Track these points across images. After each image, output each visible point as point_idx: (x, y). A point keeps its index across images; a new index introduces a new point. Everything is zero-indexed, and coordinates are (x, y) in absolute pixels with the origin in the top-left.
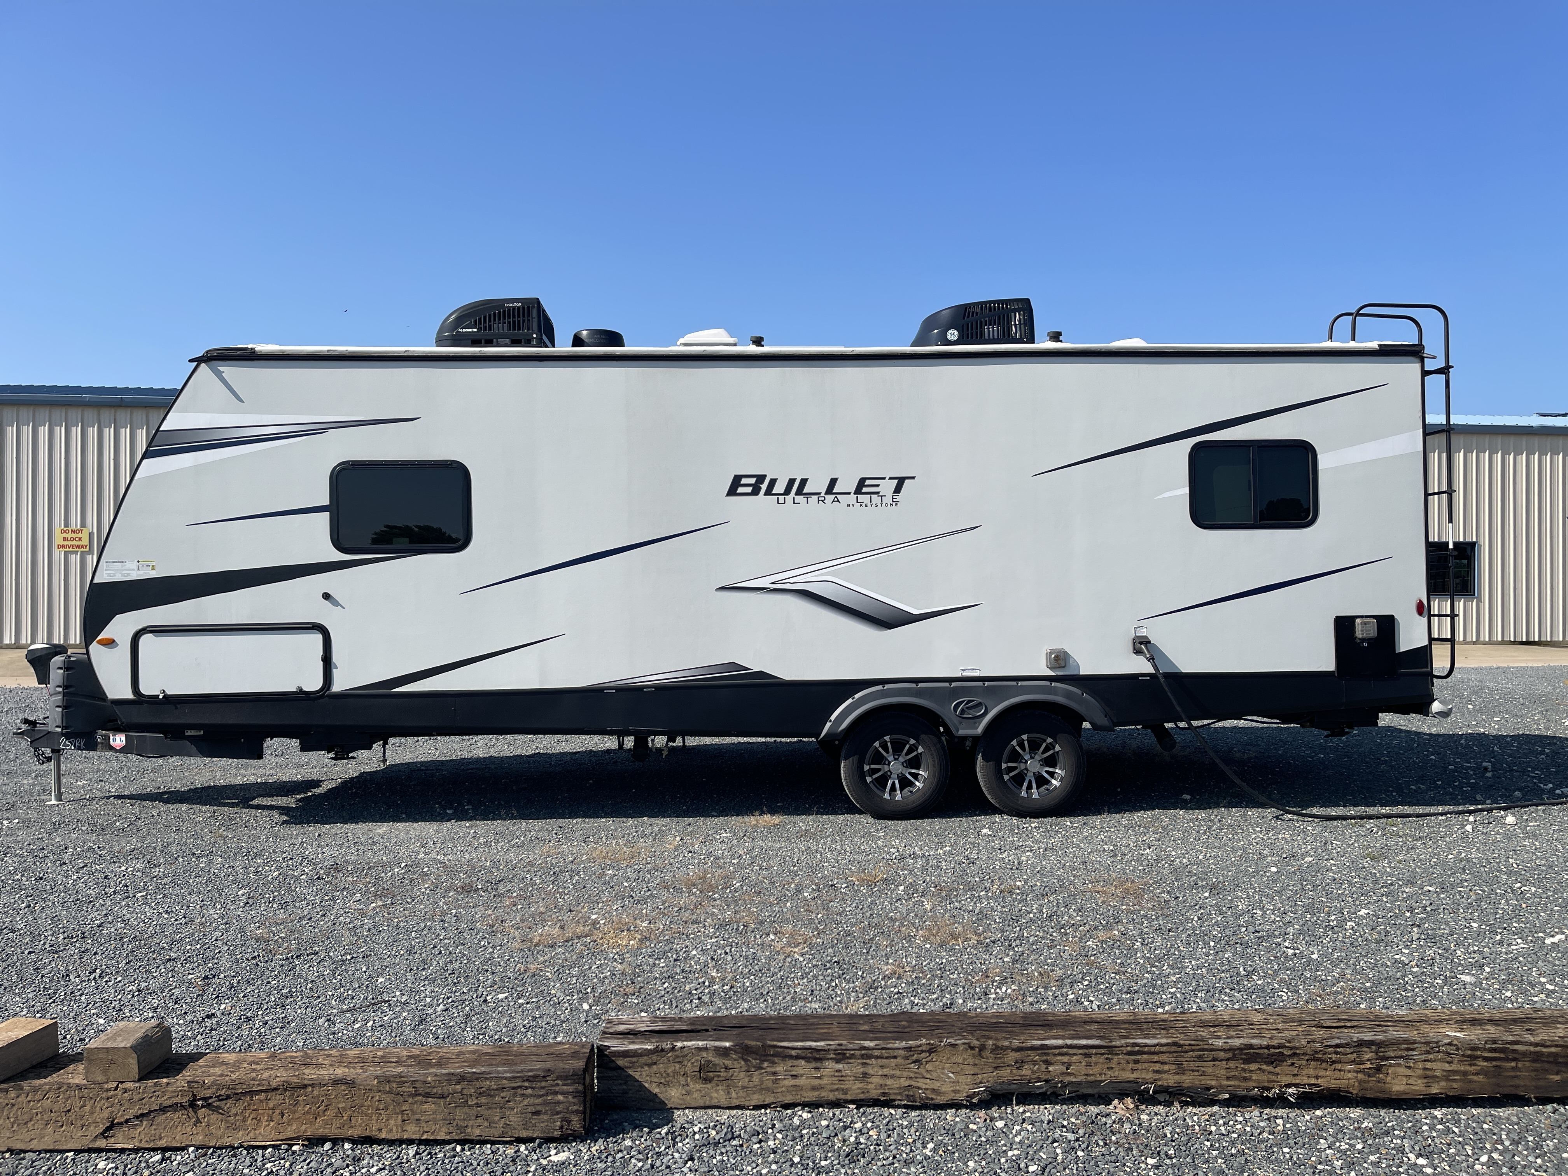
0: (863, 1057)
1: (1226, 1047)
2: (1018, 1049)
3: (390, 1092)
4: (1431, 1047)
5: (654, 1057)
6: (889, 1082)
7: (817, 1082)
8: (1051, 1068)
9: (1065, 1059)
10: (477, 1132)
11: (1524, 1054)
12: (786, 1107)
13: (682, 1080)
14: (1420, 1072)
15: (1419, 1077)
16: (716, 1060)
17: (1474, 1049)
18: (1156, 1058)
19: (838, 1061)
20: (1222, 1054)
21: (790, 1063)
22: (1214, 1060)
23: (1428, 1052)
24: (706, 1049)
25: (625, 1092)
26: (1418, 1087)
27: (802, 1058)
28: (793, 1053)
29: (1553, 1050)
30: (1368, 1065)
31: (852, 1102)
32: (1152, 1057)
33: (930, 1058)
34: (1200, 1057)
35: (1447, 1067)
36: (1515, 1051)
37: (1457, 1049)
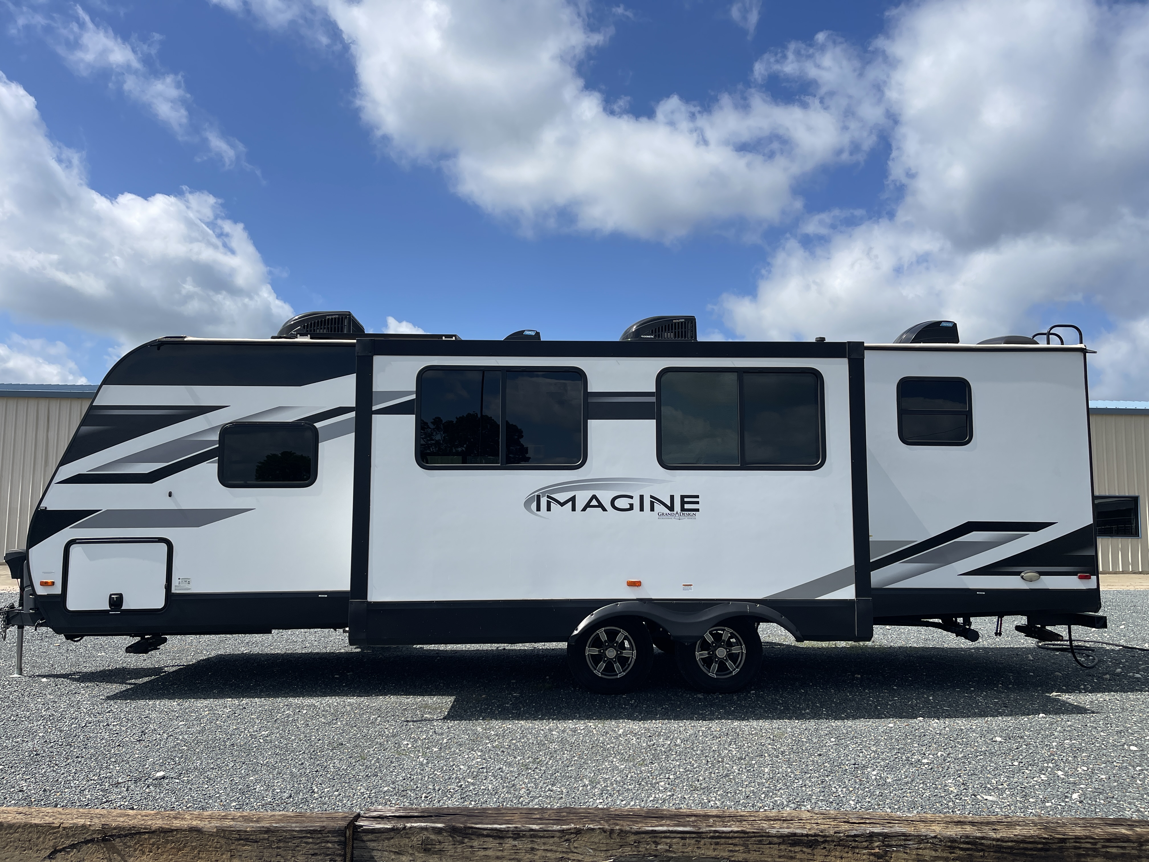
0: (531, 836)
1: (779, 834)
2: (637, 833)
4: (921, 839)
5: (392, 834)
6: (549, 854)
7: (499, 854)
8: (659, 847)
9: (668, 841)
11: (989, 846)
13: (410, 850)
14: (913, 857)
16: (433, 837)
18: (730, 841)
19: (515, 839)
20: (776, 840)
21: (482, 839)
22: (770, 843)
23: (920, 843)
24: (426, 830)
27: (491, 836)
28: (485, 832)
29: (1010, 844)
30: (877, 850)
32: (727, 840)
33: (576, 839)
34: (760, 841)
36: (982, 844)
37: (941, 841)
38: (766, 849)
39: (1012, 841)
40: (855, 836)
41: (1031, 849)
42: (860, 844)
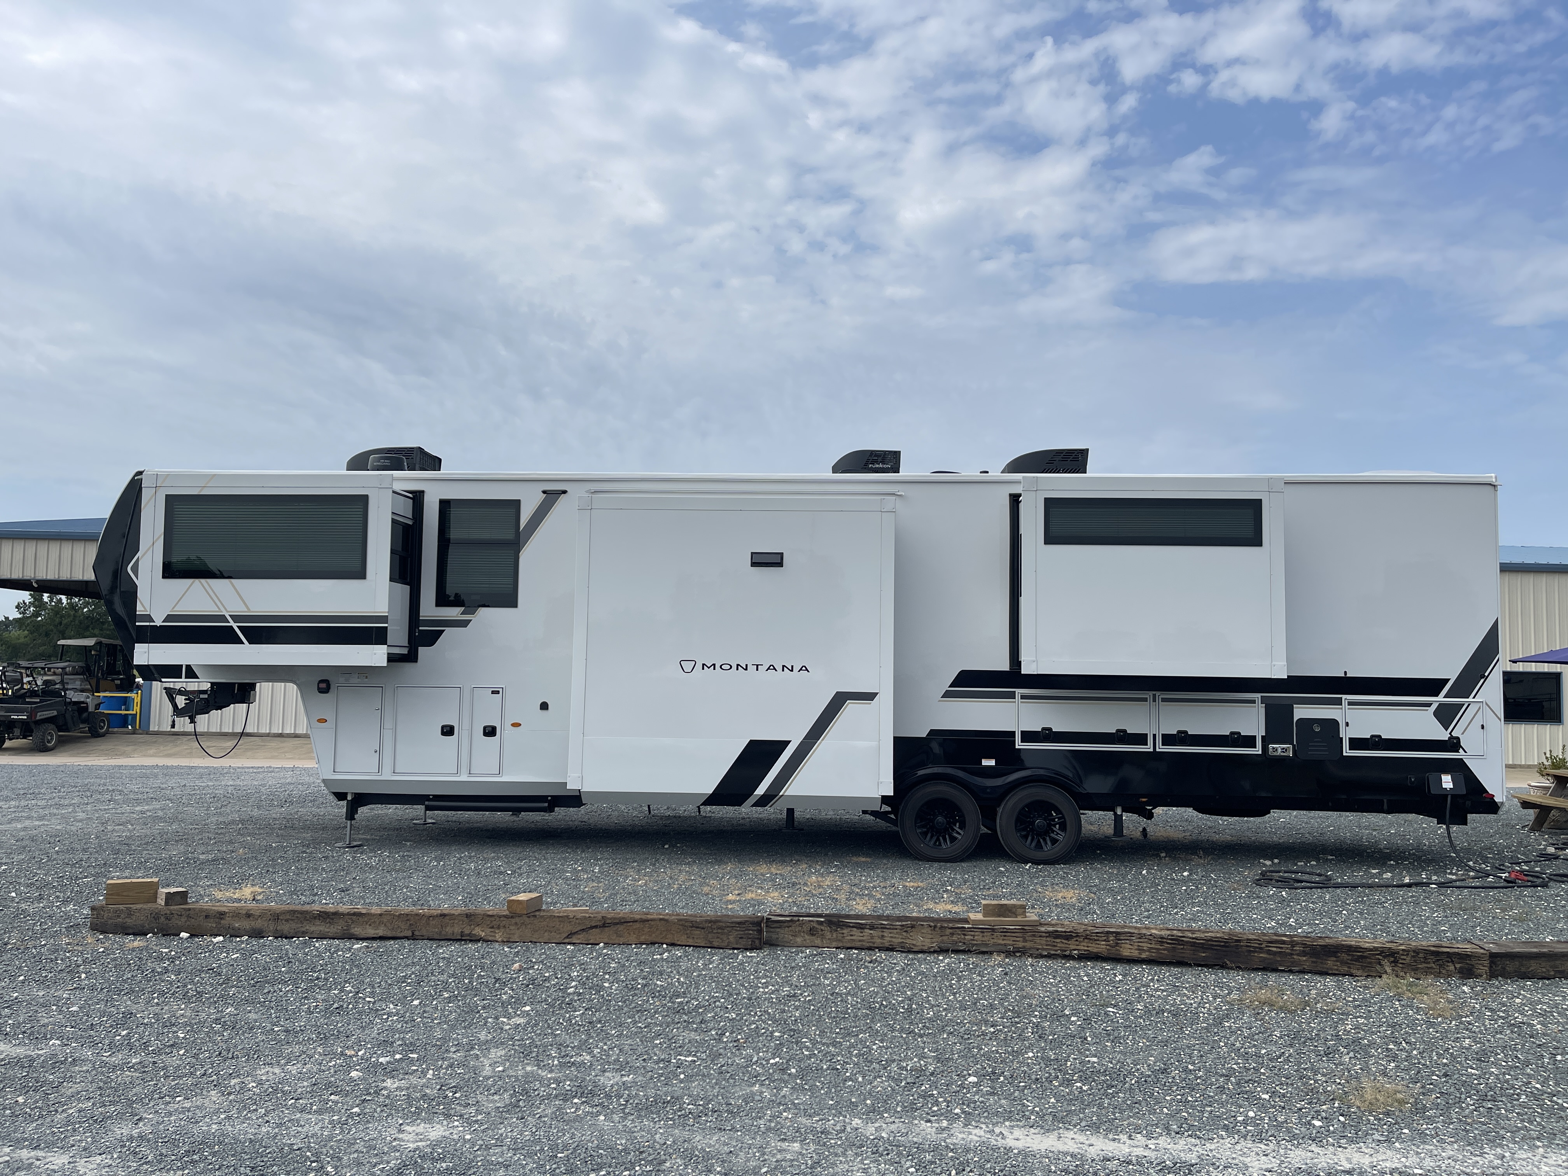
0: (882, 928)
1: (1046, 931)
2: (952, 928)
3: (682, 925)
4: (1141, 936)
5: (790, 924)
6: (893, 940)
7: (862, 938)
8: (966, 937)
9: (973, 933)
10: (717, 944)
11: (1187, 942)
12: (848, 948)
13: (802, 934)
14: (1136, 947)
15: (1136, 949)
16: (817, 925)
17: (1161, 938)
18: (1014, 935)
19: (871, 930)
20: (1043, 934)
21: (849, 929)
22: (1040, 936)
23: (1140, 938)
24: (812, 921)
25: (777, 938)
26: (1135, 954)
27: (855, 927)
28: (851, 925)
29: (1202, 941)
30: (1112, 942)
31: (877, 948)
34: (1033, 935)
35: (1149, 946)
36: (1184, 941)
37: (1156, 938)
38: (1038, 940)
39: (1206, 940)
40: (1098, 933)
41: (1216, 946)
42: (1100, 939)
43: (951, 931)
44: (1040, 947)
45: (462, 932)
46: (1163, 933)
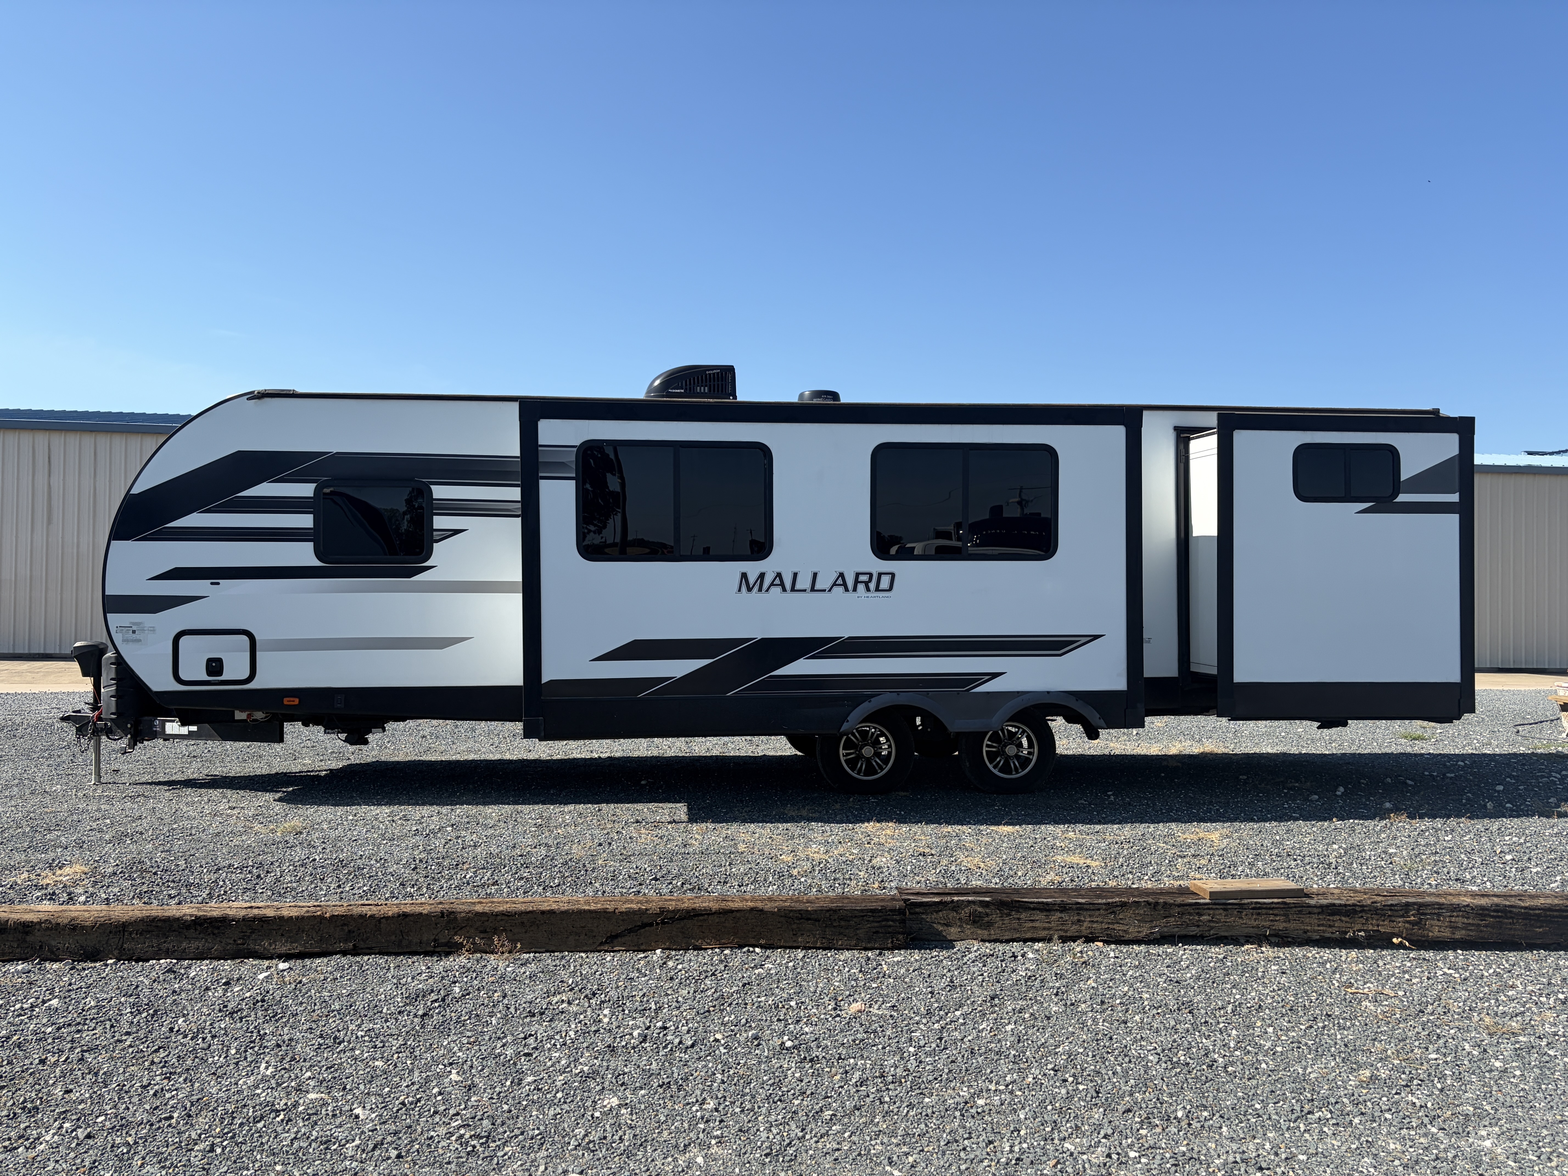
0: (1077, 909)
1: (1318, 905)
3: (784, 916)
4: (1454, 908)
5: (941, 907)
6: (1095, 925)
7: (1047, 925)
8: (1202, 918)
9: (1209, 911)
11: (1520, 913)
12: (1028, 940)
13: (958, 922)
14: (1447, 924)
15: (1447, 927)
16: (980, 909)
18: (1271, 912)
19: (1061, 912)
20: (1316, 910)
21: (1029, 912)
22: (1310, 913)
23: (1451, 911)
24: (973, 902)
25: (921, 929)
26: (1447, 934)
27: (1038, 909)
28: (1032, 906)
29: (1537, 912)
30: (1412, 918)
31: (1071, 937)
32: (1269, 911)
33: (1121, 911)
34: (1299, 911)
35: (1465, 921)
36: (1511, 912)
37: (1473, 909)
38: (1305, 918)
39: (1539, 909)
40: (1392, 905)
41: (1557, 917)
42: (1396, 913)
43: (1179, 909)
44: (1309, 928)
45: (435, 940)
46: (1483, 902)
